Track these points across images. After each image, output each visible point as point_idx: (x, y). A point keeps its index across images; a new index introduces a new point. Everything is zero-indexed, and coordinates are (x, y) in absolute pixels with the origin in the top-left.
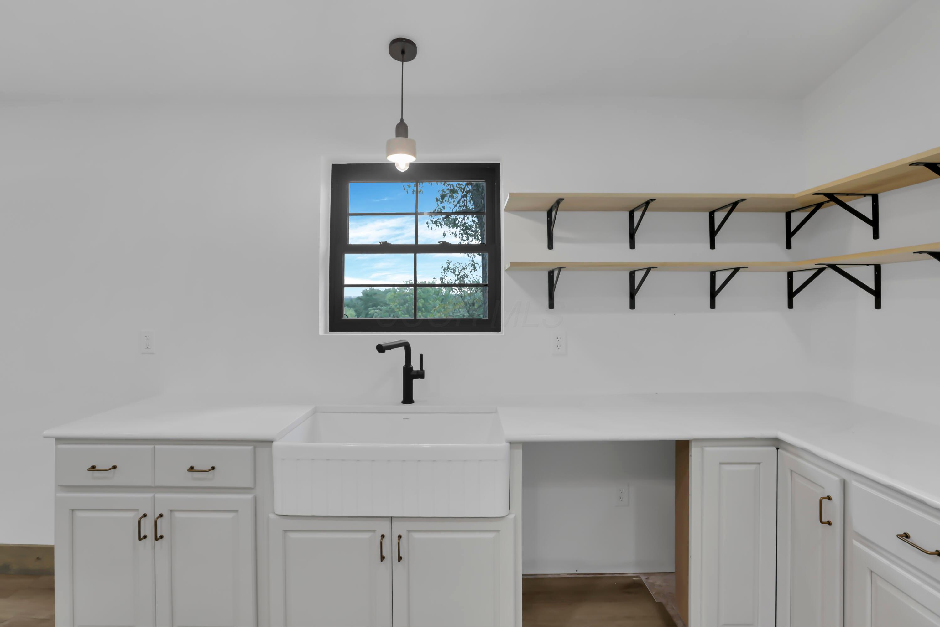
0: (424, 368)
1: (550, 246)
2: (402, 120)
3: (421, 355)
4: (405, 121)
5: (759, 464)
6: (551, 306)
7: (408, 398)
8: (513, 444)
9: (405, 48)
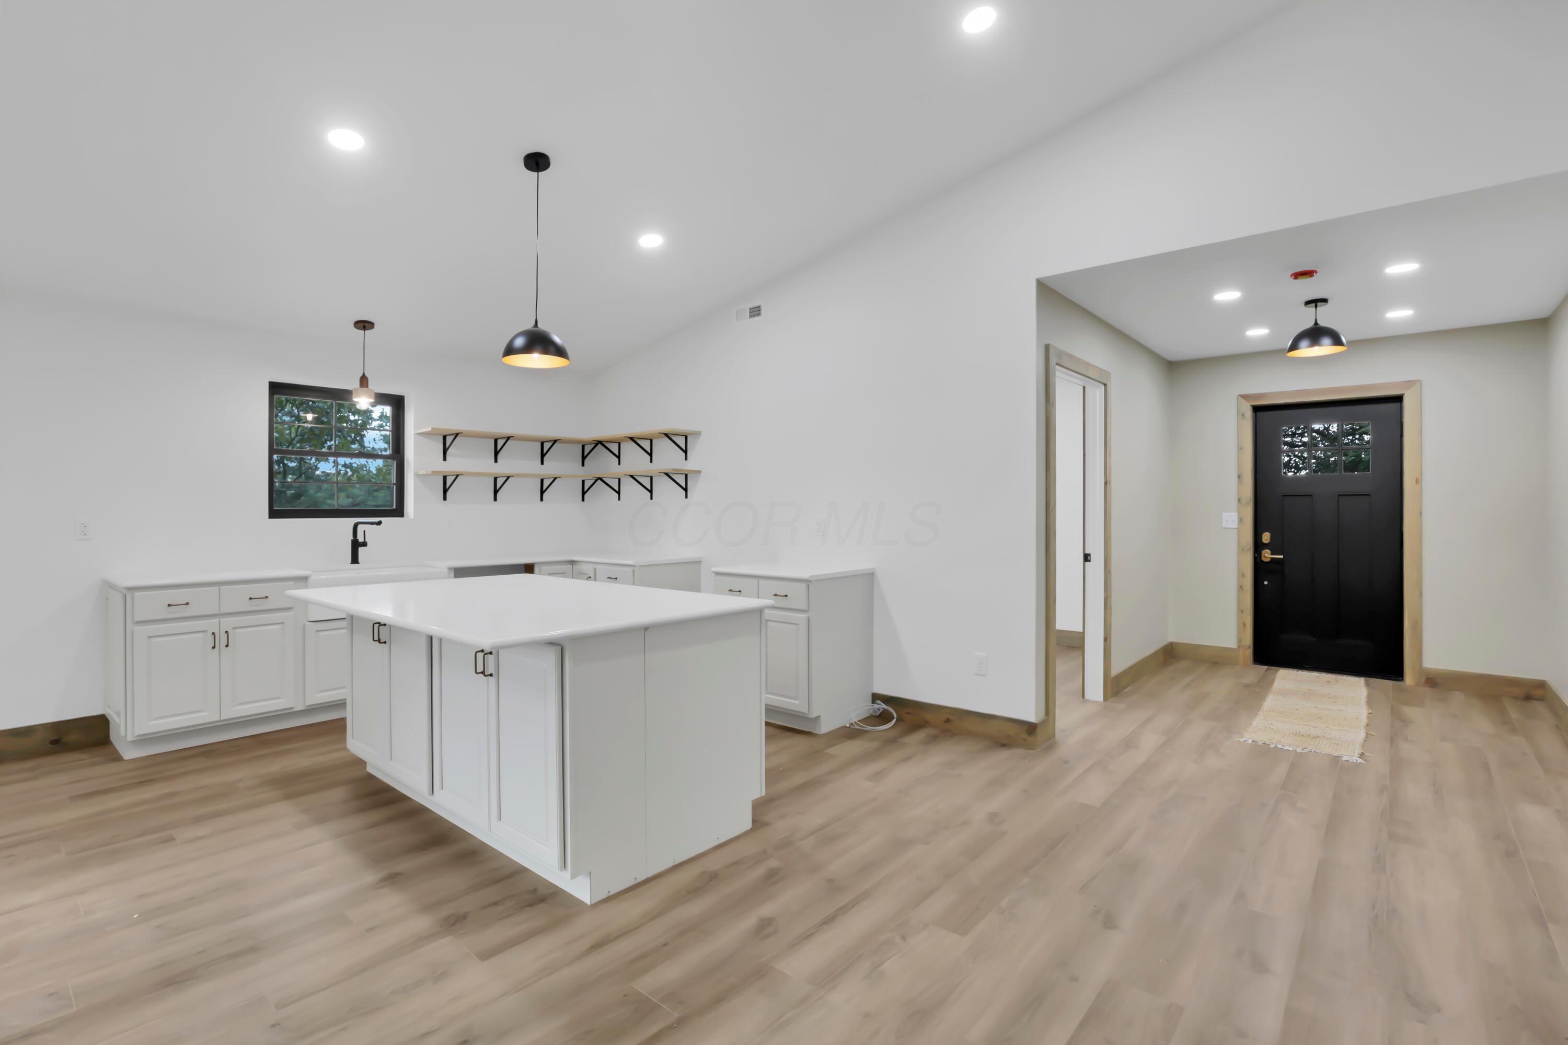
0: (367, 542)
1: (445, 458)
2: (364, 374)
3: (364, 531)
4: (367, 375)
6: (445, 499)
7: (355, 560)
9: (367, 325)
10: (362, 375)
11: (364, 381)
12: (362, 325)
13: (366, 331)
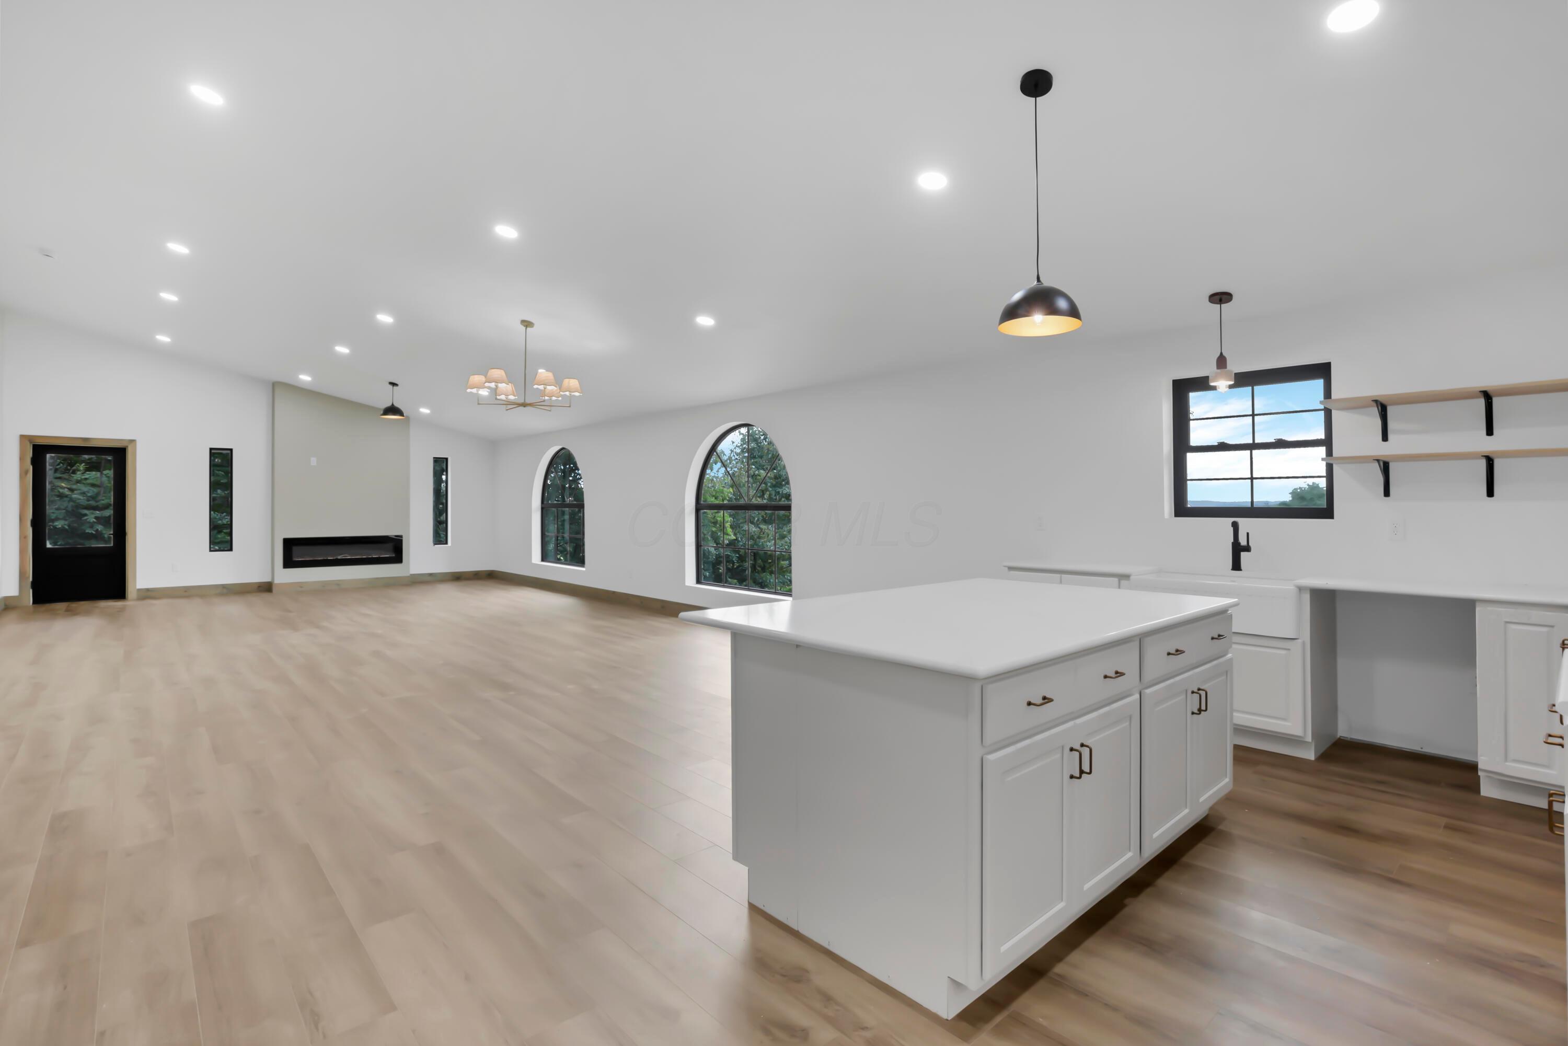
0: (1250, 544)
1: (1385, 438)
2: (1221, 354)
3: (1248, 534)
4: (1224, 354)
5: (1552, 627)
6: (1387, 493)
7: (1236, 566)
8: (1301, 589)
9: (1224, 297)
10: (1219, 354)
11: (1222, 362)
12: (1218, 297)
13: (1223, 305)
